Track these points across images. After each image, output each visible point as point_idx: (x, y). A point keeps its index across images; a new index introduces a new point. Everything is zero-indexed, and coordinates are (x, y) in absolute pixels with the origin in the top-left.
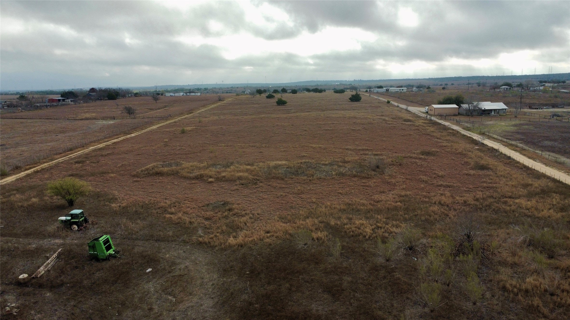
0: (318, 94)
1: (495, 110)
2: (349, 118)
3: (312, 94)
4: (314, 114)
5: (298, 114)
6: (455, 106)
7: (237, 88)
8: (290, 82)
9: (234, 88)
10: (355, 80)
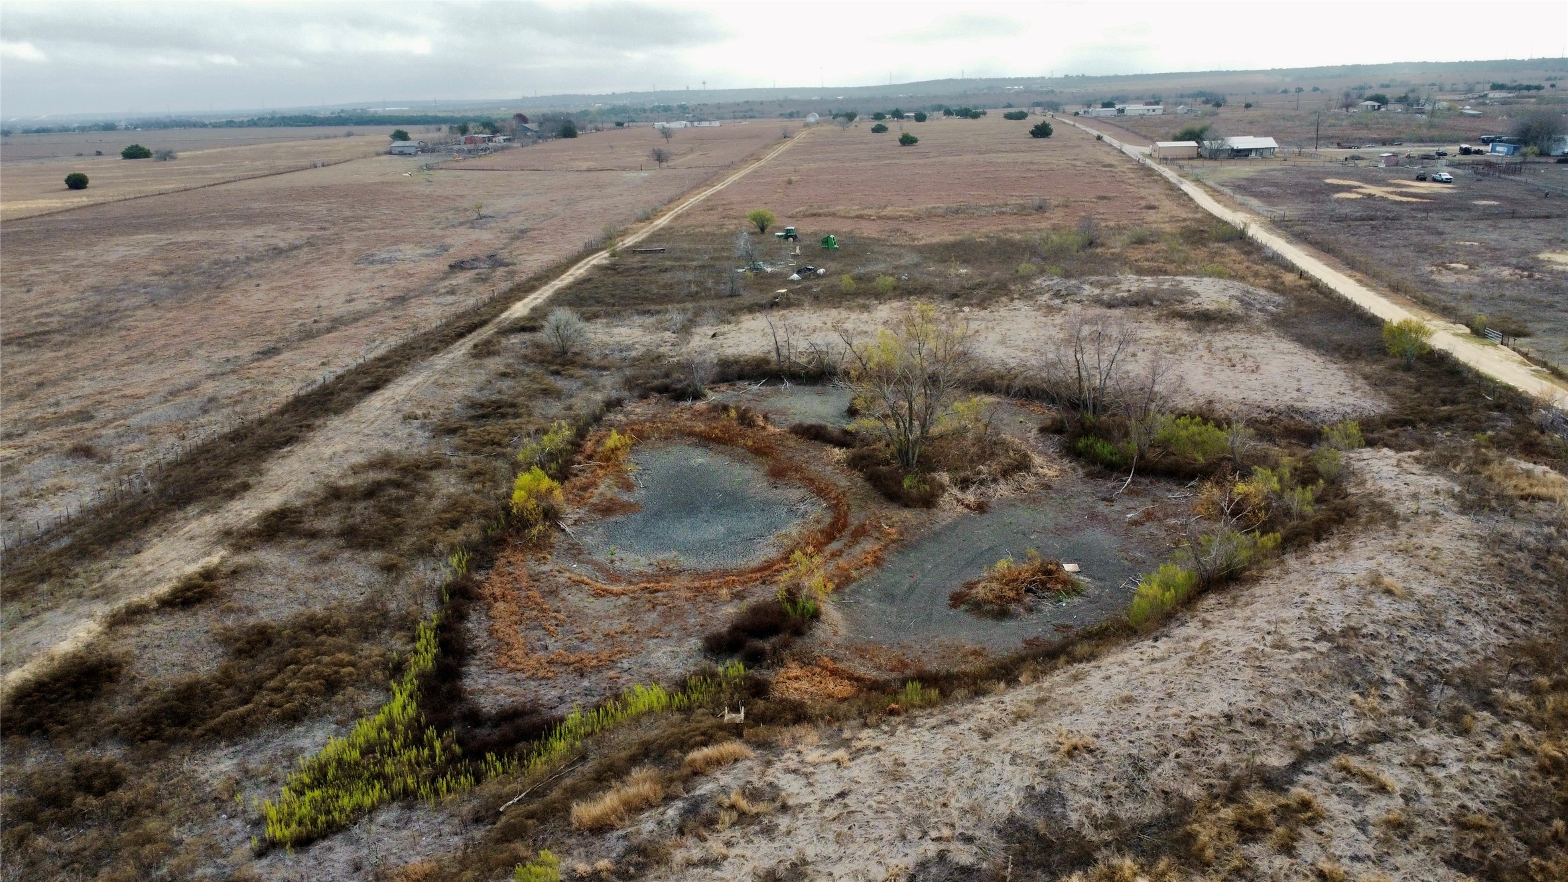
0: (969, 121)
1: (1257, 150)
2: (1023, 163)
3: (956, 121)
4: (968, 158)
5: (942, 159)
6: (1193, 144)
7: (762, 103)
8: (887, 83)
9: (753, 103)
10: (1066, 76)
